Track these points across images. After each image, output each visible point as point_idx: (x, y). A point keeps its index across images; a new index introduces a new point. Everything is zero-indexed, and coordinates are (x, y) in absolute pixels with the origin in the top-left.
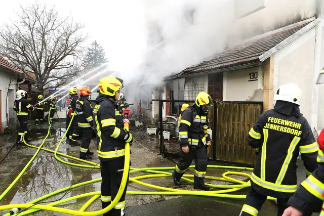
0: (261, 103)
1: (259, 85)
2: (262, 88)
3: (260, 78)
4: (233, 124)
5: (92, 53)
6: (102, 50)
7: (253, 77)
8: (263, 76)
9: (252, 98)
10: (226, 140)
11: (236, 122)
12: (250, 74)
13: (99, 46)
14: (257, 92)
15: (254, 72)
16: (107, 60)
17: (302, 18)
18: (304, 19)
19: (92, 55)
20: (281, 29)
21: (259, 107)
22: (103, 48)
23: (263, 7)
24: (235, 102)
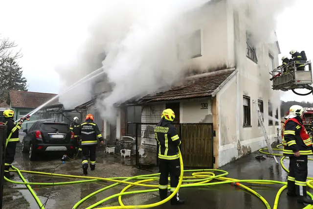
0: (212, 124)
1: (209, 112)
2: (211, 114)
3: (209, 107)
4: (193, 139)
5: (7, 71)
6: (19, 69)
7: (205, 106)
8: (212, 105)
9: (203, 121)
10: (188, 151)
11: (195, 138)
12: (202, 104)
13: (15, 64)
14: (207, 116)
15: (205, 103)
16: (24, 80)
17: (228, 67)
18: (229, 68)
19: (7, 74)
20: (214, 72)
21: (210, 126)
22: (20, 67)
23: (200, 55)
24: (194, 124)
